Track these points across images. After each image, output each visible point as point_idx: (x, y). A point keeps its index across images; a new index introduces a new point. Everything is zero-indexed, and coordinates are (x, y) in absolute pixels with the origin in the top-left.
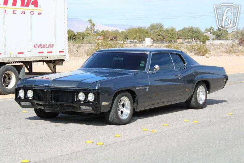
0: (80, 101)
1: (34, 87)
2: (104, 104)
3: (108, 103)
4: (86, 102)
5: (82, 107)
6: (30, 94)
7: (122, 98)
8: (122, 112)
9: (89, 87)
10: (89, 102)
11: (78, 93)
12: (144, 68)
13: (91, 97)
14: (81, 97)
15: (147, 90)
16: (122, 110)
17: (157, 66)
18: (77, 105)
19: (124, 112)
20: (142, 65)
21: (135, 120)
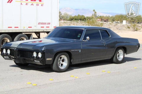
0: (34, 57)
1: (11, 48)
2: (48, 59)
3: (51, 59)
4: (37, 58)
5: (35, 61)
6: (9, 52)
7: (61, 56)
8: (62, 65)
9: (39, 49)
10: (39, 58)
11: (33, 52)
12: (79, 38)
13: (40, 55)
14: (35, 54)
15: (80, 51)
16: (62, 63)
17: (88, 38)
18: (32, 60)
19: (63, 65)
20: (79, 36)
21: (73, 69)
